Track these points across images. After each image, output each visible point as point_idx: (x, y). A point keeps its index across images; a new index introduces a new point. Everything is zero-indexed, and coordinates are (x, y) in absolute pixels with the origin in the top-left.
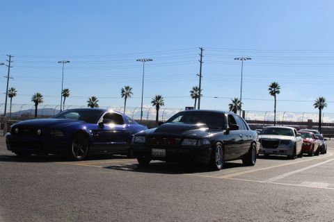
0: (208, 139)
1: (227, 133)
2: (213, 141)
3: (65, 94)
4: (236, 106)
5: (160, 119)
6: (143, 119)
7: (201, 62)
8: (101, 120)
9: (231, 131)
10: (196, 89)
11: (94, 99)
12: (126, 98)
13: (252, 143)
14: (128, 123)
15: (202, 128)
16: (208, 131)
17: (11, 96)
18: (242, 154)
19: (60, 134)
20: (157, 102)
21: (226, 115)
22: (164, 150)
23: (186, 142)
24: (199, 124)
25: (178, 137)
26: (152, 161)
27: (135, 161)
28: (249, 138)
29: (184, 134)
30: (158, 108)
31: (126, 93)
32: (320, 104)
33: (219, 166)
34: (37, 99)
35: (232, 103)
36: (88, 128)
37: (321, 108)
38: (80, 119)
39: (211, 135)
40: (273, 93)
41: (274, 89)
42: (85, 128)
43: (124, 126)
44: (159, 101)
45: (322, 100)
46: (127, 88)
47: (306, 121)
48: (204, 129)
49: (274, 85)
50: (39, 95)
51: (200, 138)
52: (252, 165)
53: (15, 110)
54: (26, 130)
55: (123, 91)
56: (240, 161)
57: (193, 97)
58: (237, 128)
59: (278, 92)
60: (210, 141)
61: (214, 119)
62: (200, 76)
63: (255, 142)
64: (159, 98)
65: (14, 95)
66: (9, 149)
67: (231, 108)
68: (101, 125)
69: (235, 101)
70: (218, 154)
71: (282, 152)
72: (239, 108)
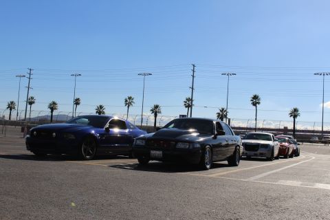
0: (199, 142)
1: (215, 138)
2: (203, 145)
3: (77, 102)
4: (222, 115)
5: (158, 125)
6: (143, 125)
7: (193, 77)
8: (107, 125)
9: (219, 137)
10: (188, 100)
11: (101, 107)
12: (128, 107)
13: (236, 147)
14: (130, 128)
15: (193, 133)
16: (198, 136)
17: (31, 103)
18: (228, 156)
19: (72, 137)
20: (156, 111)
21: (215, 122)
22: (161, 152)
23: (180, 145)
24: (191, 130)
25: (173, 141)
26: (150, 162)
27: (136, 161)
28: (234, 143)
29: (178, 138)
30: (156, 116)
31: (129, 102)
32: (294, 114)
33: (208, 166)
34: (53, 107)
35: (219, 112)
36: (96, 132)
37: (295, 117)
38: (89, 124)
39: (201, 139)
40: (255, 104)
41: (255, 101)
42: (93, 132)
43: (127, 131)
44: (157, 110)
45: (296, 110)
46: (130, 98)
47: (282, 128)
48: (195, 134)
49: (255, 97)
50: (54, 103)
51: (191, 142)
52: (237, 165)
53: (34, 115)
54: (42, 133)
55: (126, 101)
56: (226, 162)
57: (186, 107)
58: (223, 134)
59: (259, 103)
60: (201, 145)
61: (204, 126)
62: (193, 88)
63: (238, 146)
64: (157, 107)
65: (34, 102)
66: (28, 149)
67: (218, 116)
68: (107, 129)
69: (222, 110)
70: (207, 156)
71: (262, 154)
72: (226, 116)
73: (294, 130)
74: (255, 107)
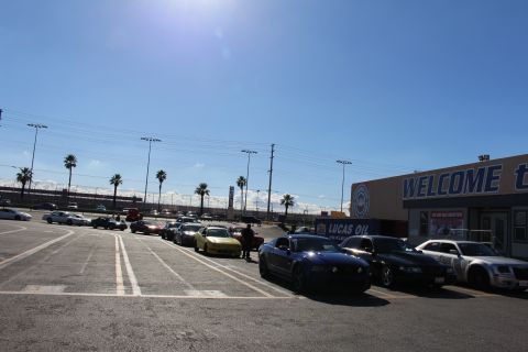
4: (25, 176)
32: (116, 181)
35: (20, 172)
37: (116, 185)
40: (69, 166)
41: (70, 162)
45: (118, 177)
49: (71, 158)
59: (74, 165)
69: (25, 171)
72: (30, 178)
73: (115, 197)
74: (68, 170)
